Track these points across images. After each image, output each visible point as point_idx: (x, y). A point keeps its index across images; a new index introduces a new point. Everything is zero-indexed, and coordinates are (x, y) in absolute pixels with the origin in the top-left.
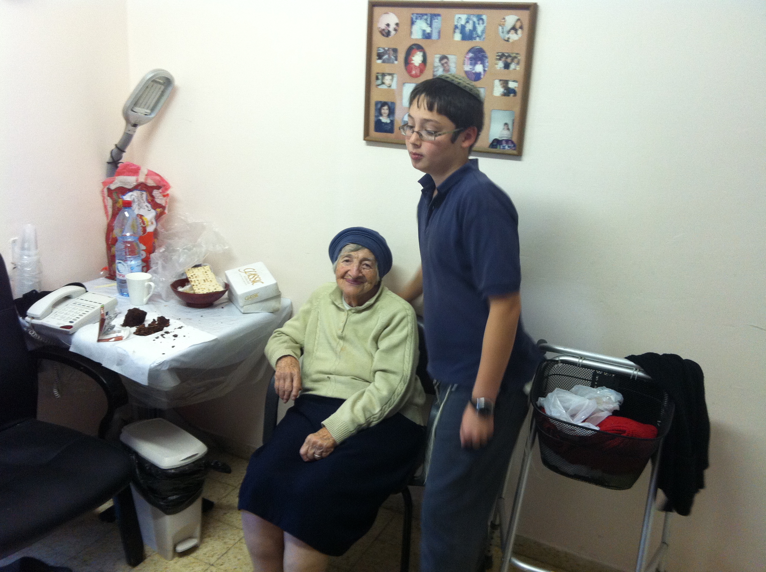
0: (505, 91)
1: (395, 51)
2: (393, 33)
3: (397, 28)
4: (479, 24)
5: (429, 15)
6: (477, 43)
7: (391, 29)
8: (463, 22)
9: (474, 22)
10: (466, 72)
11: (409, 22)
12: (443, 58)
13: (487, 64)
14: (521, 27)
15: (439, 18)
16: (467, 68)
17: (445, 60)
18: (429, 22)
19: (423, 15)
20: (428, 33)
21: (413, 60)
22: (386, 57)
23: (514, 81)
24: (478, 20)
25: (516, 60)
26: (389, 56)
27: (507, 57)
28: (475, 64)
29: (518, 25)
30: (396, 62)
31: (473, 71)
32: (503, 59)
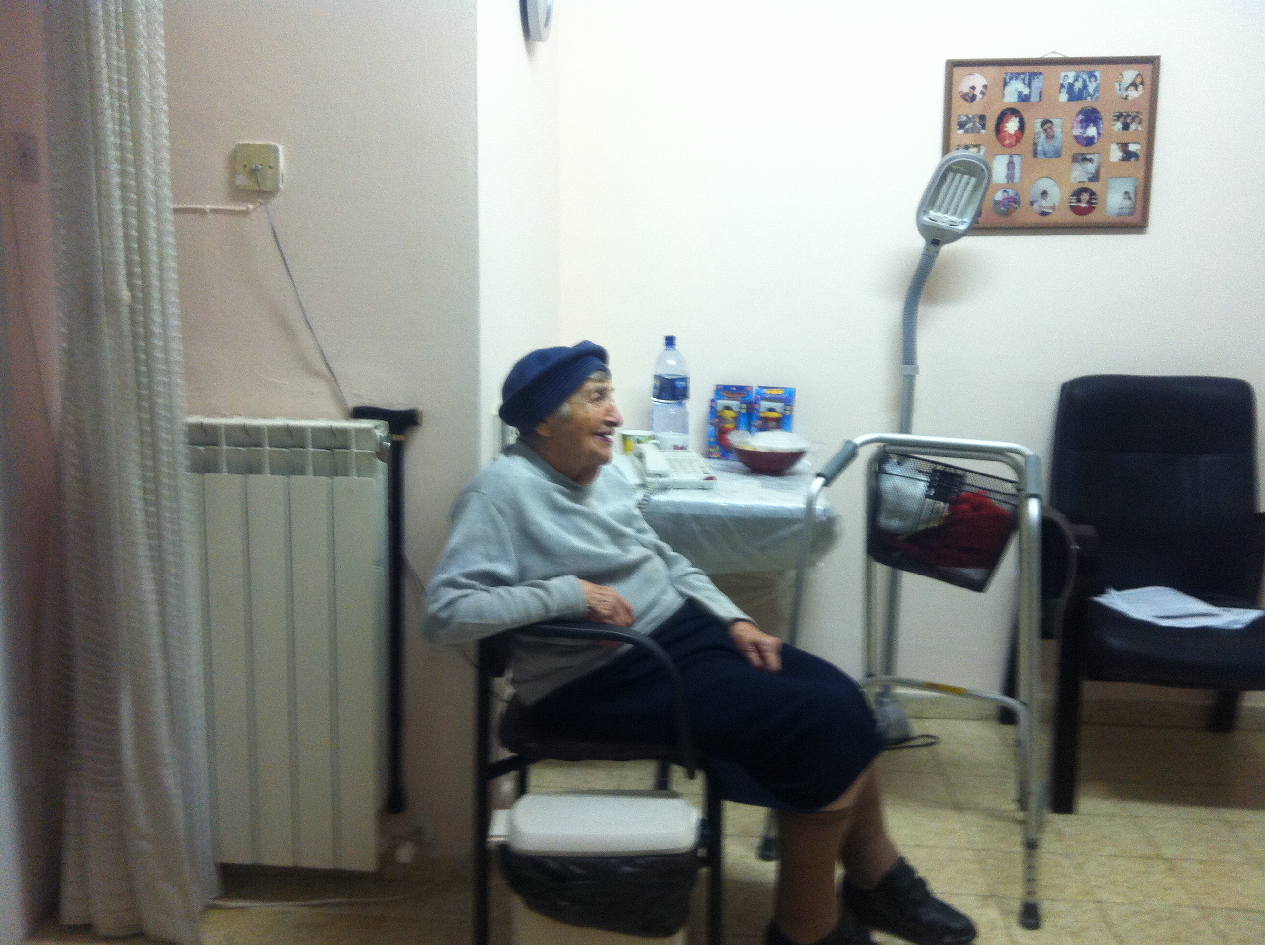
0: (1125, 155)
1: (982, 118)
2: (979, 96)
3: (984, 91)
4: (1090, 81)
5: (1028, 74)
6: (1088, 103)
7: (977, 92)
8: (1071, 80)
9: (1085, 81)
10: (1076, 137)
11: (1001, 84)
12: (1046, 122)
13: (1101, 126)
14: (1142, 83)
15: (1040, 76)
16: (1077, 132)
17: (1048, 125)
18: (1027, 81)
19: (1019, 74)
20: (1026, 95)
21: (1006, 127)
22: (969, 126)
23: (1135, 143)
24: (1090, 77)
25: (1137, 120)
26: (974, 125)
27: (1126, 117)
28: (1087, 127)
29: (1138, 81)
30: (983, 131)
31: (1085, 136)
32: (1122, 119)
